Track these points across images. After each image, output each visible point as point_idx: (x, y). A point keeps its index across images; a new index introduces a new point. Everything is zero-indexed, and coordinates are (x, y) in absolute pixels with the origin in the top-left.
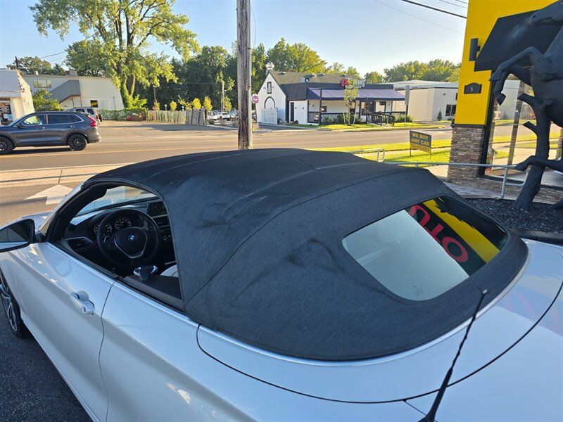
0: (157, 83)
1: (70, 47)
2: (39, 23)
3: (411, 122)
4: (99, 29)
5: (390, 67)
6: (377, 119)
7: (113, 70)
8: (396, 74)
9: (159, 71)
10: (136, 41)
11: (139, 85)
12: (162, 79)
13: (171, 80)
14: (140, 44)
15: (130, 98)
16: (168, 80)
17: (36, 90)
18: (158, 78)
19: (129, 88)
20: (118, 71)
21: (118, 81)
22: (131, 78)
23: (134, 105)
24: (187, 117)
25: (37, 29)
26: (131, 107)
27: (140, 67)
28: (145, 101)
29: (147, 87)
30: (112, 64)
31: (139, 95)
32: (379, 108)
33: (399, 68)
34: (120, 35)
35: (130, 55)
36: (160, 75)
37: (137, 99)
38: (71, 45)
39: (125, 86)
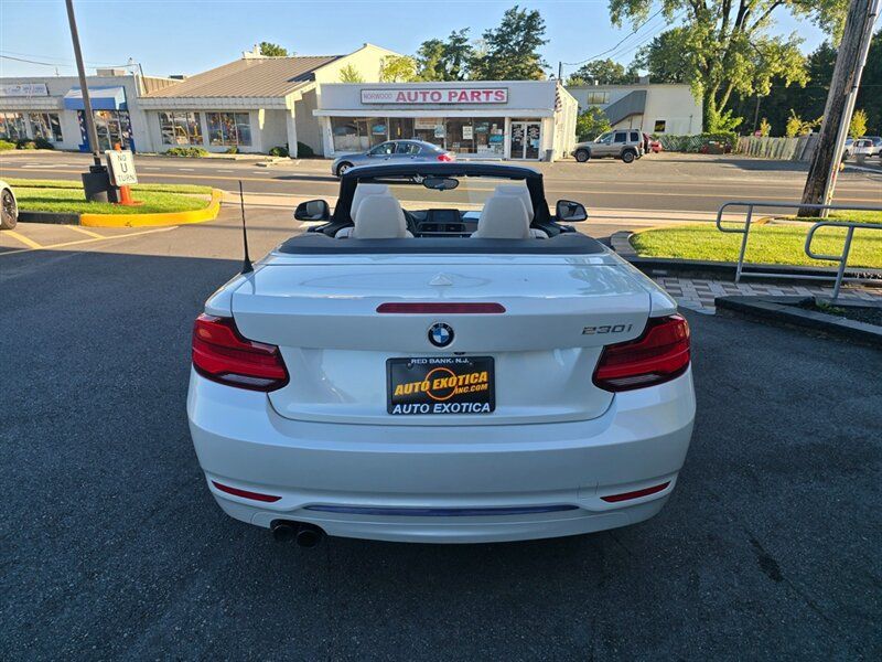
0: (767, 87)
1: (656, 39)
2: (613, 10)
4: (695, 7)
7: (698, 72)
9: (776, 67)
11: (735, 95)
12: (778, 80)
13: (795, 84)
14: (757, 24)
15: (716, 115)
16: (789, 83)
18: (771, 80)
19: (719, 99)
20: (706, 72)
21: (701, 89)
22: (726, 83)
23: (719, 128)
24: (798, 149)
25: (610, 18)
26: (714, 130)
27: (743, 64)
28: (739, 121)
29: (747, 98)
30: (698, 62)
31: (731, 111)
34: (726, 11)
35: (734, 45)
36: (777, 75)
37: (725, 118)
38: (658, 36)
39: (713, 96)
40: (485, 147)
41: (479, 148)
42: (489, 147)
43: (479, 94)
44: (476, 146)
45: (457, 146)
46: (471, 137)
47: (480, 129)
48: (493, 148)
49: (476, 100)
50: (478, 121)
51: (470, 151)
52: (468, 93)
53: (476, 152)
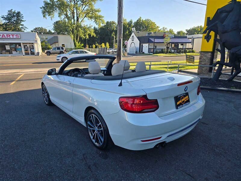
0: (87, 37)
1: (55, 23)
2: (43, 14)
3: (194, 52)
4: (66, 16)
5: (188, 29)
6: (179, 51)
7: (71, 32)
8: (191, 32)
9: (88, 32)
10: (80, 20)
11: (80, 38)
12: (89, 35)
13: (93, 36)
14: (81, 21)
15: (77, 43)
16: (92, 36)
17: (42, 40)
18: (88, 35)
19: (77, 39)
20: (73, 32)
21: (73, 36)
22: (77, 35)
23: (78, 46)
24: (99, 51)
25: (43, 16)
26: (77, 47)
27: (81, 31)
28: (83, 45)
29: (84, 39)
30: (70, 30)
31: (80, 42)
32: (180, 46)
33: (193, 29)
34: (74, 17)
35: (77, 26)
36: (89, 34)
37: (79, 44)
39: (75, 38)
40: (15, 52)
41: (13, 52)
42: (17, 52)
43: (10, 35)
44: (11, 52)
45: (4, 52)
46: (9, 49)
47: (12, 46)
48: (18, 52)
49: (9, 37)
50: (11, 44)
51: (10, 53)
52: (5, 35)
53: (12, 53)
